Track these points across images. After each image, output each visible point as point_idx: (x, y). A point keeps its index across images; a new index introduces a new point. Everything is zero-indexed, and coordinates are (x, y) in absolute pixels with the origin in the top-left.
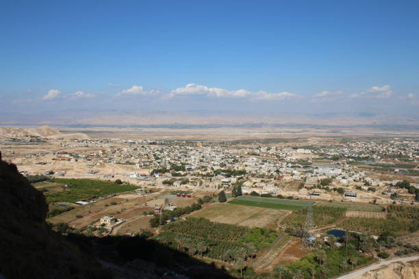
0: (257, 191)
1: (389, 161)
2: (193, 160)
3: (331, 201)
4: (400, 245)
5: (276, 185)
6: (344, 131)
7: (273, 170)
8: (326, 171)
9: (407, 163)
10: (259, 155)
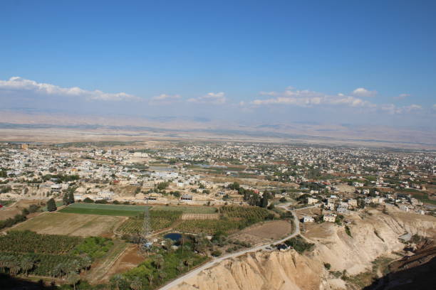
0: (91, 197)
1: (222, 164)
2: (17, 165)
3: (167, 205)
4: (230, 242)
5: (111, 190)
6: (180, 135)
7: (108, 174)
8: (162, 175)
9: (238, 166)
10: (93, 159)
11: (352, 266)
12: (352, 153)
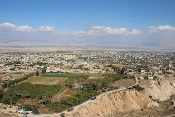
0: (53, 71)
1: (104, 59)
2: (25, 60)
3: (83, 73)
4: (109, 87)
5: (61, 68)
6: (88, 49)
8: (82, 63)
9: (111, 60)
10: (54, 58)
11: (161, 97)
12: (158, 54)
